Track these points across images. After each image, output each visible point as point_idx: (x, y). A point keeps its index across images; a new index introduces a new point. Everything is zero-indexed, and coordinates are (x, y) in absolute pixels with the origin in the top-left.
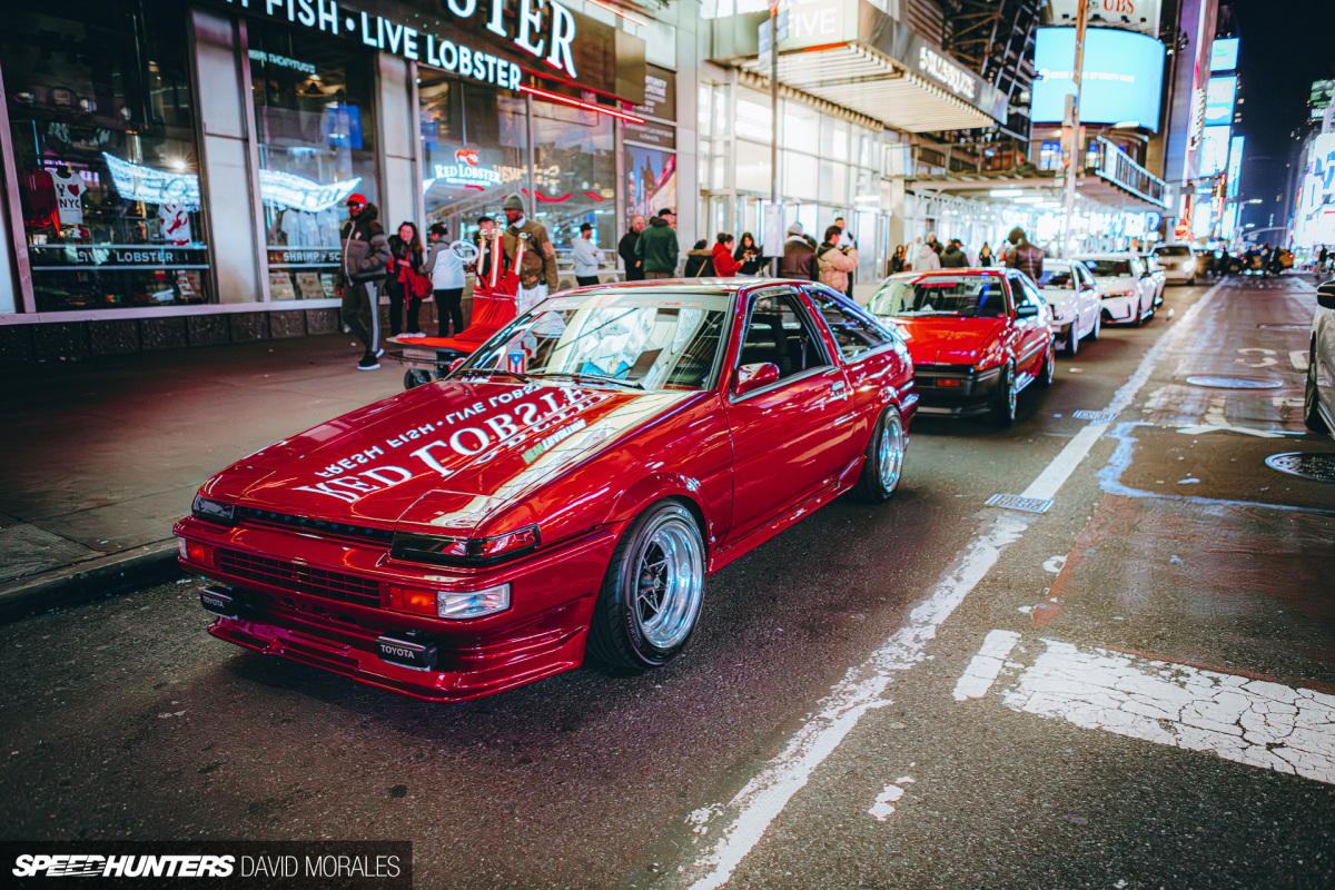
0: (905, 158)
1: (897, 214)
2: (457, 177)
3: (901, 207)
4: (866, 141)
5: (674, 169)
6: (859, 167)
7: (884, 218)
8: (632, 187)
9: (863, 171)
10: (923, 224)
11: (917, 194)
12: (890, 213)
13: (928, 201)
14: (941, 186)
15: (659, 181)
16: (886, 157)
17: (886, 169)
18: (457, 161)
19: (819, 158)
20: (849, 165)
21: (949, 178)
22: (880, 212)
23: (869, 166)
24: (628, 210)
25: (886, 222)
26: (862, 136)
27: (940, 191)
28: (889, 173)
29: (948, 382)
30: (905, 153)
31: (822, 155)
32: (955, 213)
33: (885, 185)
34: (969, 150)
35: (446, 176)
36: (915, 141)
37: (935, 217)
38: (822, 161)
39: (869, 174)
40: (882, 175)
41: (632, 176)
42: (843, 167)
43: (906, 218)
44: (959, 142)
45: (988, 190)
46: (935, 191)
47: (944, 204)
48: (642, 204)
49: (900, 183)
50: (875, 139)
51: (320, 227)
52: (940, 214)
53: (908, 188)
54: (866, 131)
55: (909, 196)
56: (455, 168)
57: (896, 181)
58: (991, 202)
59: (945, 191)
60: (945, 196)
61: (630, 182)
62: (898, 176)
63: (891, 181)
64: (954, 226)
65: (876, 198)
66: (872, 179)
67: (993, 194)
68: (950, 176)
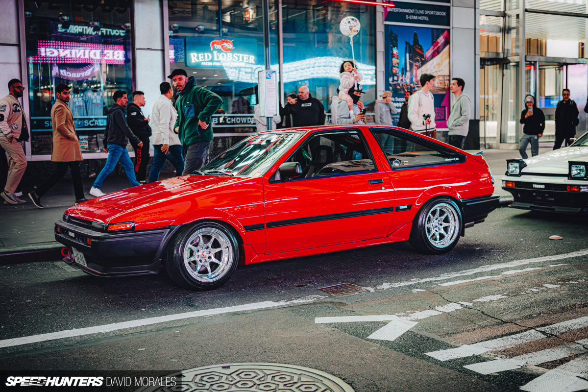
2: (212, 61)
5: (447, 42)
8: (395, 60)
15: (428, 54)
18: (212, 49)
24: (391, 79)
35: (201, 60)
41: (395, 51)
48: (408, 74)
51: (86, 102)
56: (210, 55)
61: (393, 56)
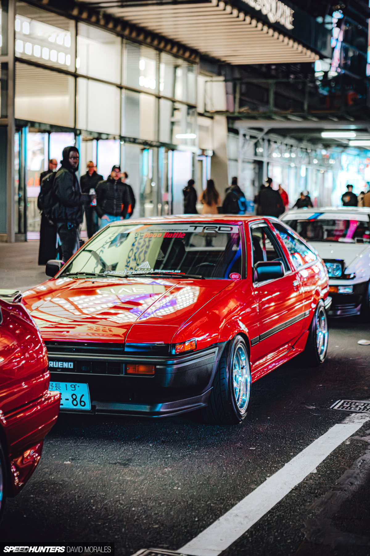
0: (227, 93)
1: (219, 154)
3: (224, 147)
4: (179, 72)
6: (174, 101)
7: (203, 158)
9: (177, 105)
10: (251, 166)
11: (242, 132)
12: (210, 153)
13: (254, 141)
14: (266, 125)
16: (205, 91)
17: (205, 105)
19: (120, 87)
20: (159, 97)
21: (275, 117)
22: (199, 152)
23: (184, 100)
25: (207, 162)
26: (176, 67)
27: (266, 130)
28: (209, 109)
29: (142, 369)
30: (226, 87)
31: (124, 84)
32: (287, 155)
33: (205, 122)
34: (300, 87)
36: (237, 75)
37: (265, 160)
38: (124, 91)
39: (184, 108)
40: (201, 109)
42: (152, 99)
43: (230, 160)
44: (288, 77)
45: (321, 130)
46: (260, 130)
47: (274, 146)
49: (222, 120)
50: (190, 70)
52: (269, 156)
53: (230, 126)
54: (180, 61)
55: (232, 135)
57: (217, 117)
58: (327, 144)
59: (272, 131)
60: (273, 137)
62: (218, 112)
63: (212, 118)
64: (286, 170)
65: (193, 136)
66: (188, 114)
67: (325, 135)
68: (276, 113)
